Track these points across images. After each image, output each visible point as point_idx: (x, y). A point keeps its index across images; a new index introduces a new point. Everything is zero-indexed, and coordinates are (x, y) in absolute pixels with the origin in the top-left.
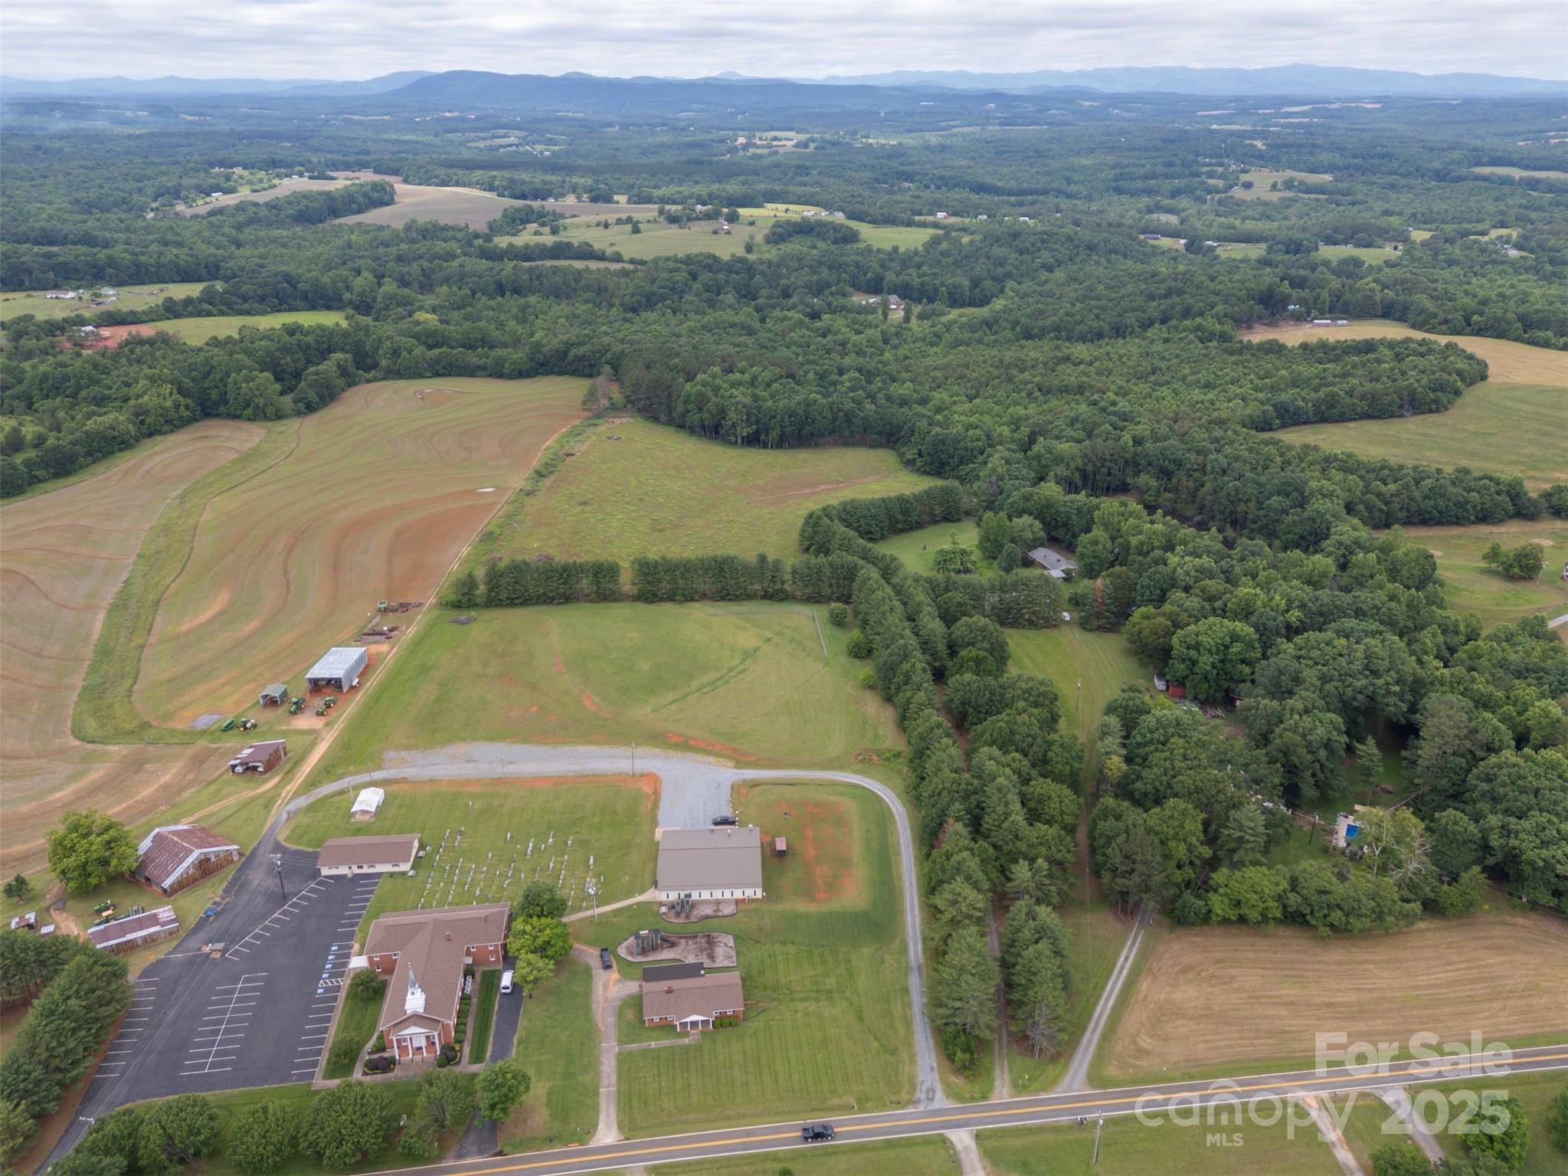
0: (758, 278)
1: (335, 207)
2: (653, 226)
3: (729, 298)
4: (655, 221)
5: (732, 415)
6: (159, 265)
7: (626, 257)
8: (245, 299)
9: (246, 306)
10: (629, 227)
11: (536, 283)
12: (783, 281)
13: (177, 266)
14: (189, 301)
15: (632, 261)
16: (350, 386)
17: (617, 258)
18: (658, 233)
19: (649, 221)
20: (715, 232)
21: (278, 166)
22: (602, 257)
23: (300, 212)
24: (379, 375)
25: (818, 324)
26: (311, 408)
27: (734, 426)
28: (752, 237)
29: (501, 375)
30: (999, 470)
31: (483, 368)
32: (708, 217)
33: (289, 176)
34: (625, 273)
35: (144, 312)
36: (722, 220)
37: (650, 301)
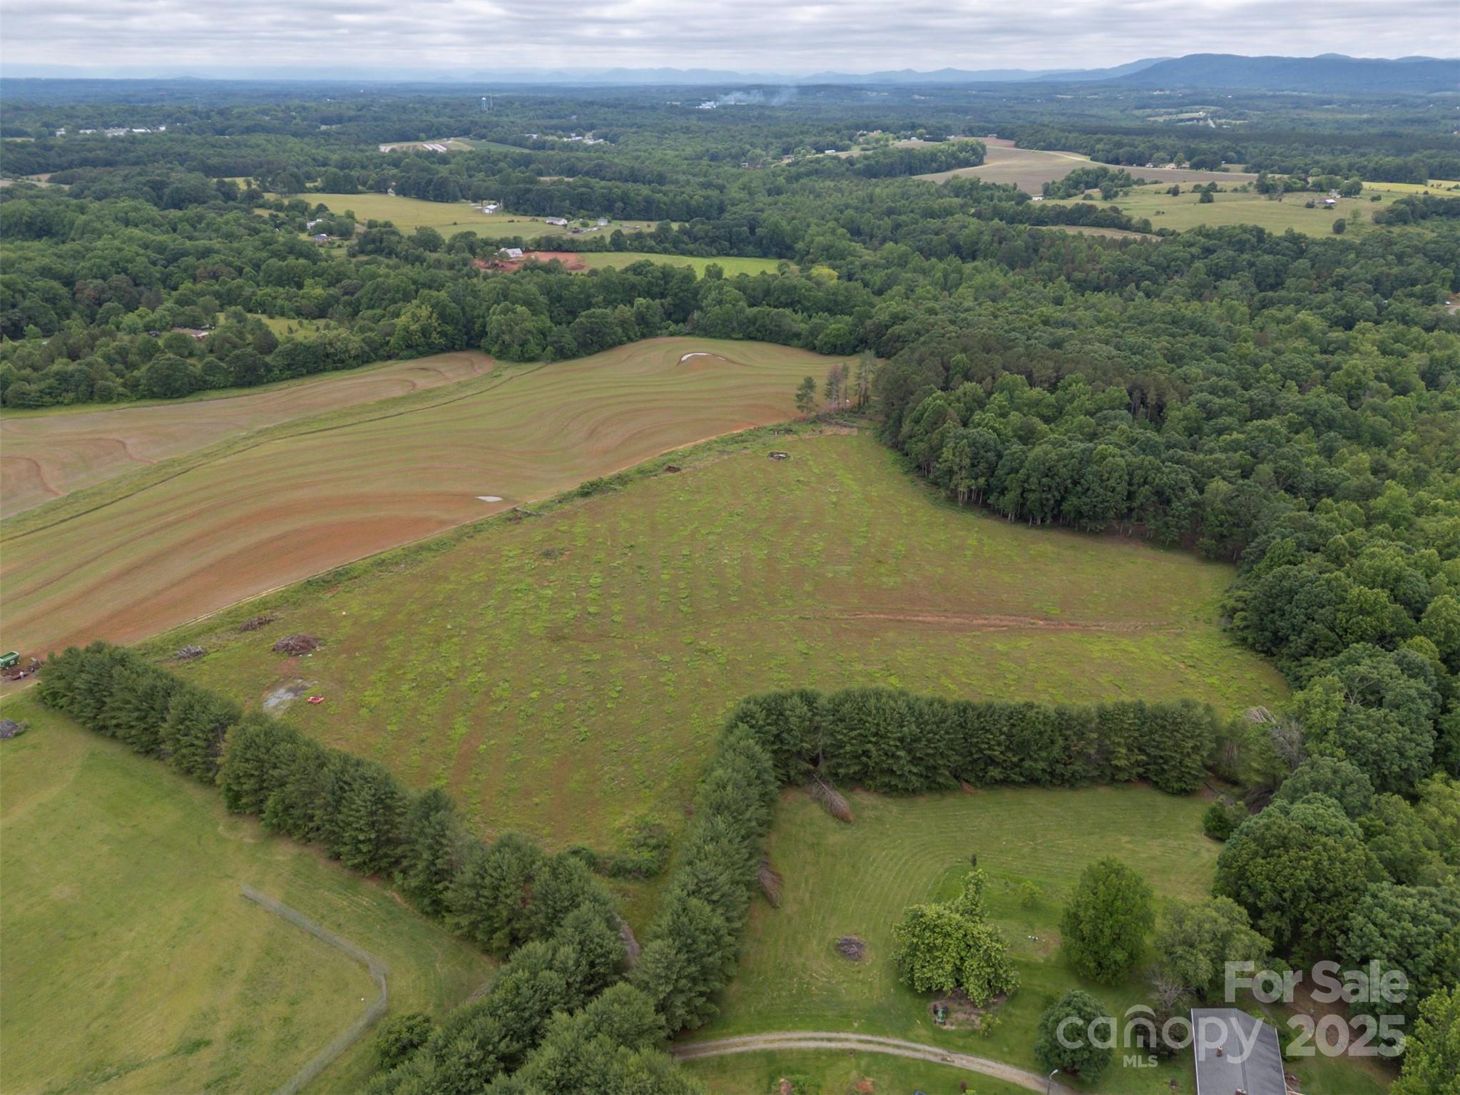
0: (1303, 263)
1: (912, 165)
2: (1239, 195)
3: (1230, 286)
4: (1244, 190)
5: (947, 453)
6: (673, 203)
7: (1155, 228)
8: (696, 239)
9: (691, 247)
10: (1198, 196)
11: (996, 245)
12: (1340, 271)
13: (688, 206)
14: (639, 236)
15: (1161, 233)
16: (644, 336)
17: (1145, 227)
18: (1233, 204)
19: (1235, 190)
20: (1310, 206)
21: (912, 128)
22: (1125, 226)
23: (868, 166)
24: (688, 328)
25: (1337, 335)
26: (563, 354)
27: (950, 472)
28: (1356, 214)
29: (812, 348)
30: (1316, 715)
31: (797, 335)
32: (1319, 188)
33: (909, 138)
34: (1125, 243)
35: (585, 242)
36: (1334, 193)
37: (1121, 280)
